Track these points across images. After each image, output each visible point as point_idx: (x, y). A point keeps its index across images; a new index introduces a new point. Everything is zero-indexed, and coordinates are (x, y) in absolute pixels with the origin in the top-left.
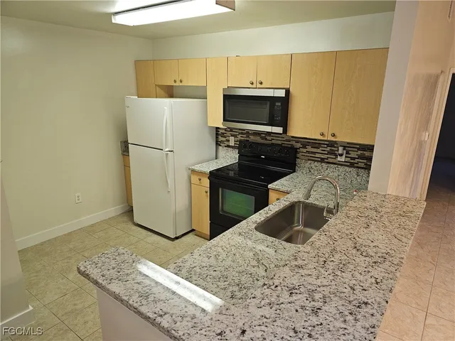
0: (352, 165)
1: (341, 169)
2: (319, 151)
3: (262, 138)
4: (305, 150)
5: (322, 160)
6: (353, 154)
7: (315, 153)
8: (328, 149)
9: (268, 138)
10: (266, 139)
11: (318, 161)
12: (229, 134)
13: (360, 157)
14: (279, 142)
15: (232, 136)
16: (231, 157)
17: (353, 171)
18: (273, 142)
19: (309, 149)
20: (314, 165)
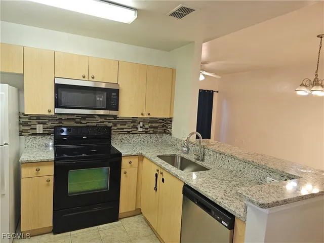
0: (146, 133)
1: (142, 136)
2: (126, 127)
3: (77, 122)
4: (116, 128)
5: (129, 133)
6: (147, 126)
7: (123, 128)
8: (132, 124)
9: (83, 122)
10: (81, 123)
11: (126, 134)
12: (34, 122)
13: (151, 127)
14: (94, 124)
15: (39, 123)
16: (39, 145)
17: (148, 136)
18: (88, 124)
19: (119, 126)
20: (124, 137)
